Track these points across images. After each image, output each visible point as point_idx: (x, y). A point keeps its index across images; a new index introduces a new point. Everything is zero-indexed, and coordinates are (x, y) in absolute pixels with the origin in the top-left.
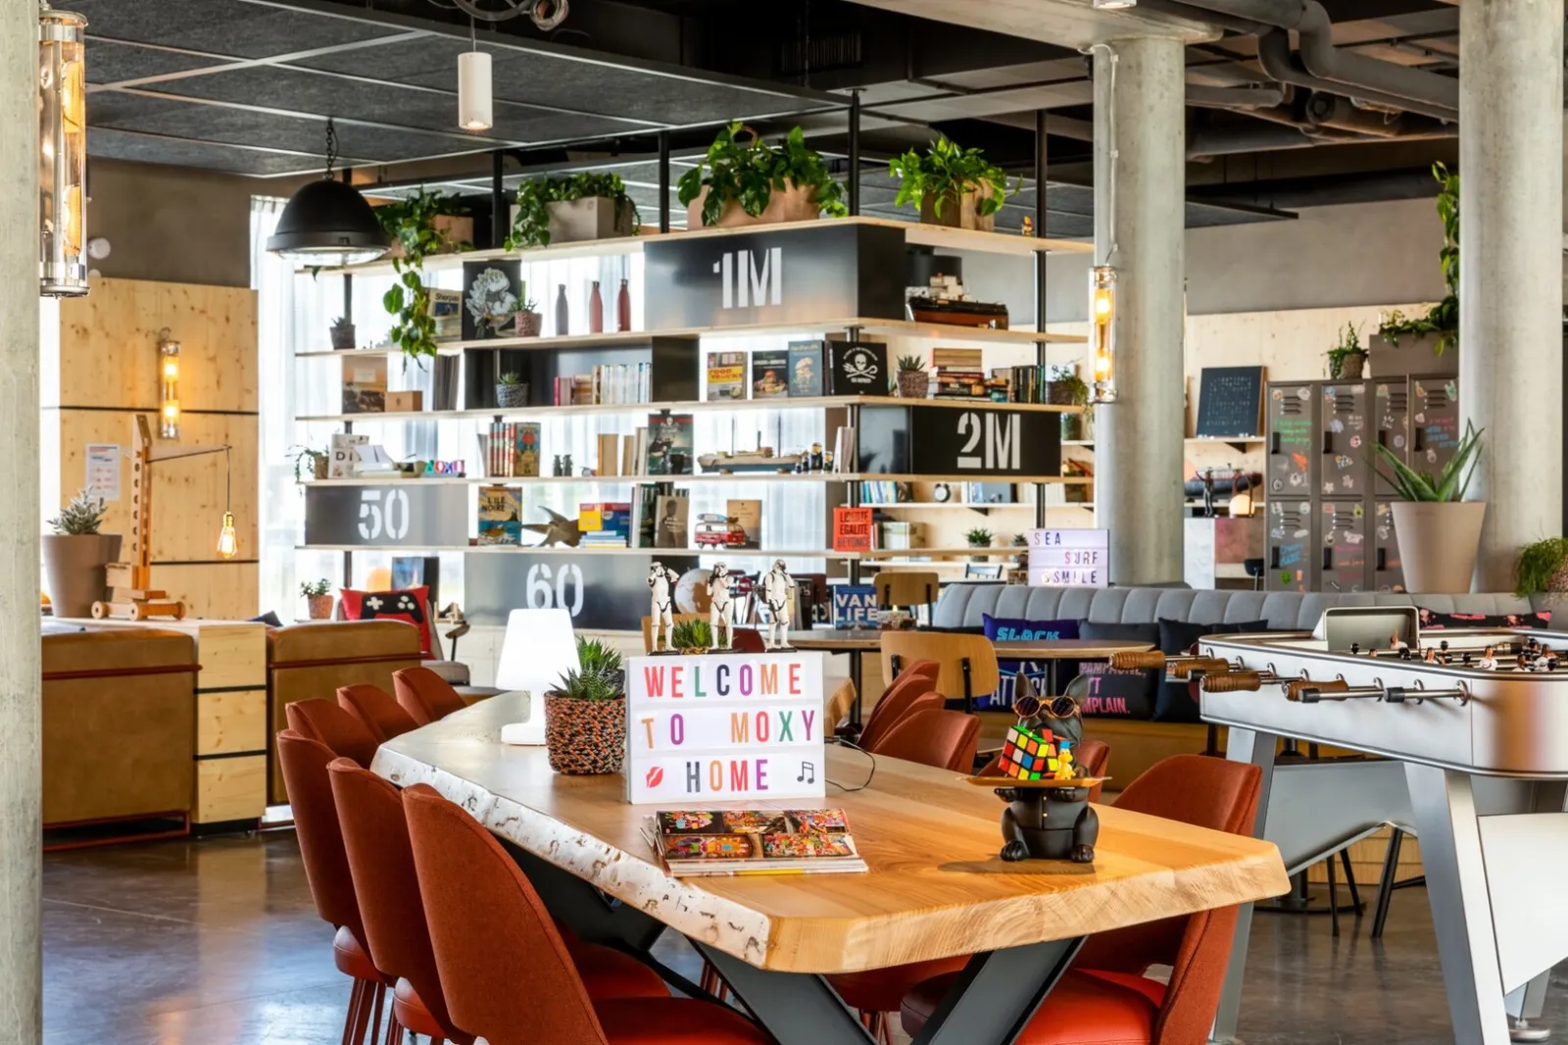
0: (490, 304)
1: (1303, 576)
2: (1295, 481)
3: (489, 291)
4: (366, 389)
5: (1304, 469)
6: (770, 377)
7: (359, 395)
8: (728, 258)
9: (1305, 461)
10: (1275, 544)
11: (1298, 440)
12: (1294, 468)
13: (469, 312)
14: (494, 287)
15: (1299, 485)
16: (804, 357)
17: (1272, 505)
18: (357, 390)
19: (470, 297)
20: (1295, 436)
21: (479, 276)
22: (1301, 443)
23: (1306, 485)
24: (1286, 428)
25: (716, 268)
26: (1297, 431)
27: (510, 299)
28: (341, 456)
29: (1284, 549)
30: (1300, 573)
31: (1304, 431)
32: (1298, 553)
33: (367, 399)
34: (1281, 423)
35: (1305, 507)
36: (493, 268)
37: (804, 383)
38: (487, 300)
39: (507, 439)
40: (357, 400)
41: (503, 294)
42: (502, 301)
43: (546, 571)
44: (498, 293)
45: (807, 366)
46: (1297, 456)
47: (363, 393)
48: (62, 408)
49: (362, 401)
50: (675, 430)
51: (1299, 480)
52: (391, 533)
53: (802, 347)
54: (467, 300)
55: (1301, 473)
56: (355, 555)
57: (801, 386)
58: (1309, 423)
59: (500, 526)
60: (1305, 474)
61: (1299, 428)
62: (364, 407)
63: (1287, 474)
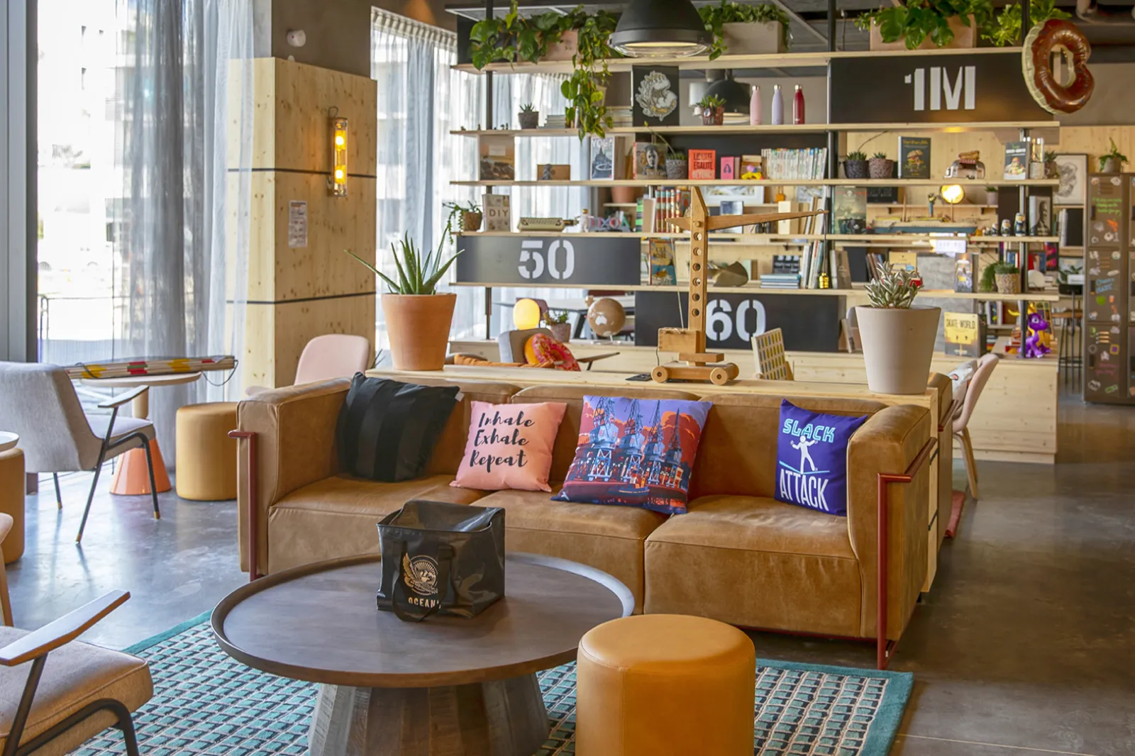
0: (655, 99)
1: (1115, 299)
2: (1108, 237)
3: (654, 88)
4: (498, 161)
5: (1115, 230)
6: (1015, 162)
7: (493, 166)
8: (920, 73)
9: (1116, 225)
10: (1093, 279)
11: (1111, 211)
12: (1108, 229)
13: (639, 104)
14: (658, 86)
15: (1112, 241)
16: (915, 149)
17: (1091, 253)
18: (492, 162)
19: (639, 93)
20: (1108, 208)
21: (646, 77)
22: (1113, 213)
23: (1117, 240)
24: (1102, 203)
25: (908, 79)
26: (1110, 205)
27: (671, 97)
28: (492, 213)
29: (1099, 282)
30: (1112, 298)
31: (1115, 205)
32: (1111, 285)
33: (498, 168)
34: (1098, 200)
35: (1116, 255)
36: (657, 71)
37: (915, 168)
38: (652, 96)
39: (672, 203)
40: (492, 169)
41: (665, 92)
42: (665, 98)
43: (725, 305)
44: (661, 91)
45: (917, 156)
46: (1110, 222)
47: (496, 164)
48: (276, 170)
49: (495, 170)
50: (853, 201)
51: (1111, 237)
52: (555, 274)
53: (913, 142)
54: (636, 95)
55: (1113, 232)
56: (494, 289)
57: (911, 170)
58: (1120, 200)
59: (664, 270)
60: (1116, 234)
61: (1111, 203)
62: (497, 174)
63: (1103, 233)
